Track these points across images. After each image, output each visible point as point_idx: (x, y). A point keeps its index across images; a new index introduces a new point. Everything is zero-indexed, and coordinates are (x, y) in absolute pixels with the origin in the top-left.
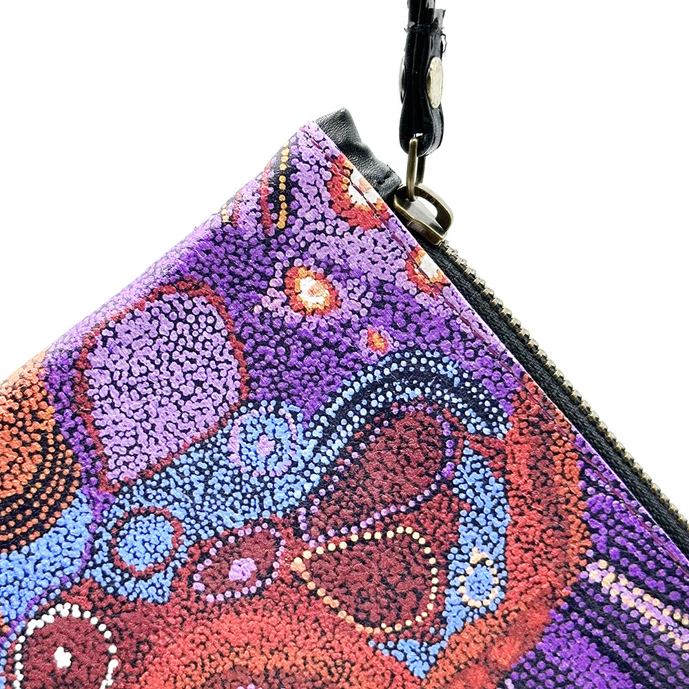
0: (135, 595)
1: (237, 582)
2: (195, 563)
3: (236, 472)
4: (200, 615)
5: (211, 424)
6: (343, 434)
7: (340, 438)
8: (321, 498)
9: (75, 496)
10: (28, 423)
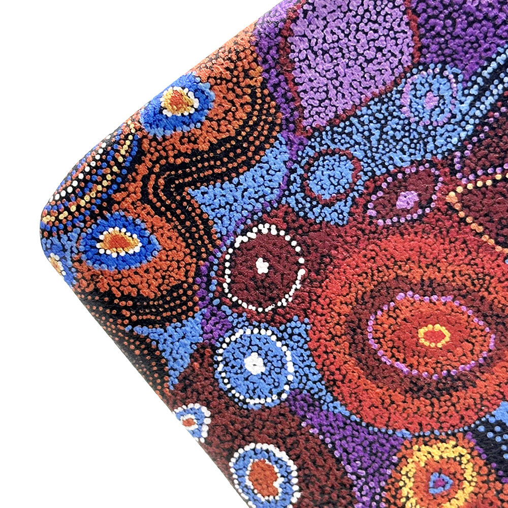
0: (320, 218)
1: (403, 210)
2: (370, 195)
3: (406, 122)
4: (371, 235)
5: (388, 82)
6: (495, 92)
7: (492, 95)
8: (474, 144)
9: (276, 139)
10: (241, 79)
